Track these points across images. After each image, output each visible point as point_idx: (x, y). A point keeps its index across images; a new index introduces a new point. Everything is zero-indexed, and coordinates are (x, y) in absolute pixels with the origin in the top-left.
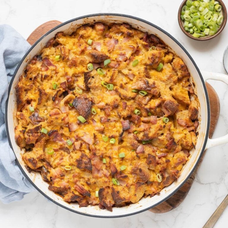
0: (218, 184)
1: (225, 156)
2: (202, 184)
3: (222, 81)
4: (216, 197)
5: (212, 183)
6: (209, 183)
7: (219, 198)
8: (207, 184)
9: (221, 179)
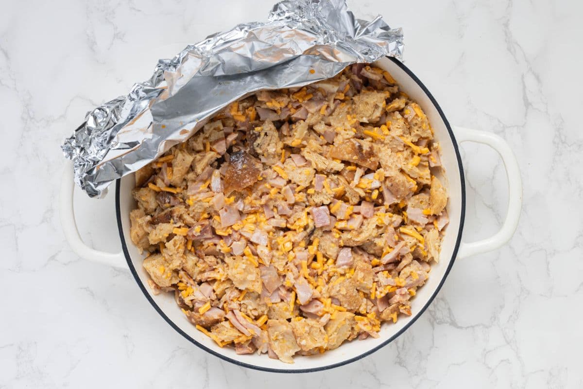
0: (487, 327)
1: (499, 277)
2: (461, 328)
3: (489, 145)
4: (485, 350)
5: (477, 325)
6: (473, 327)
7: (489, 351)
8: (468, 327)
9: (493, 319)
